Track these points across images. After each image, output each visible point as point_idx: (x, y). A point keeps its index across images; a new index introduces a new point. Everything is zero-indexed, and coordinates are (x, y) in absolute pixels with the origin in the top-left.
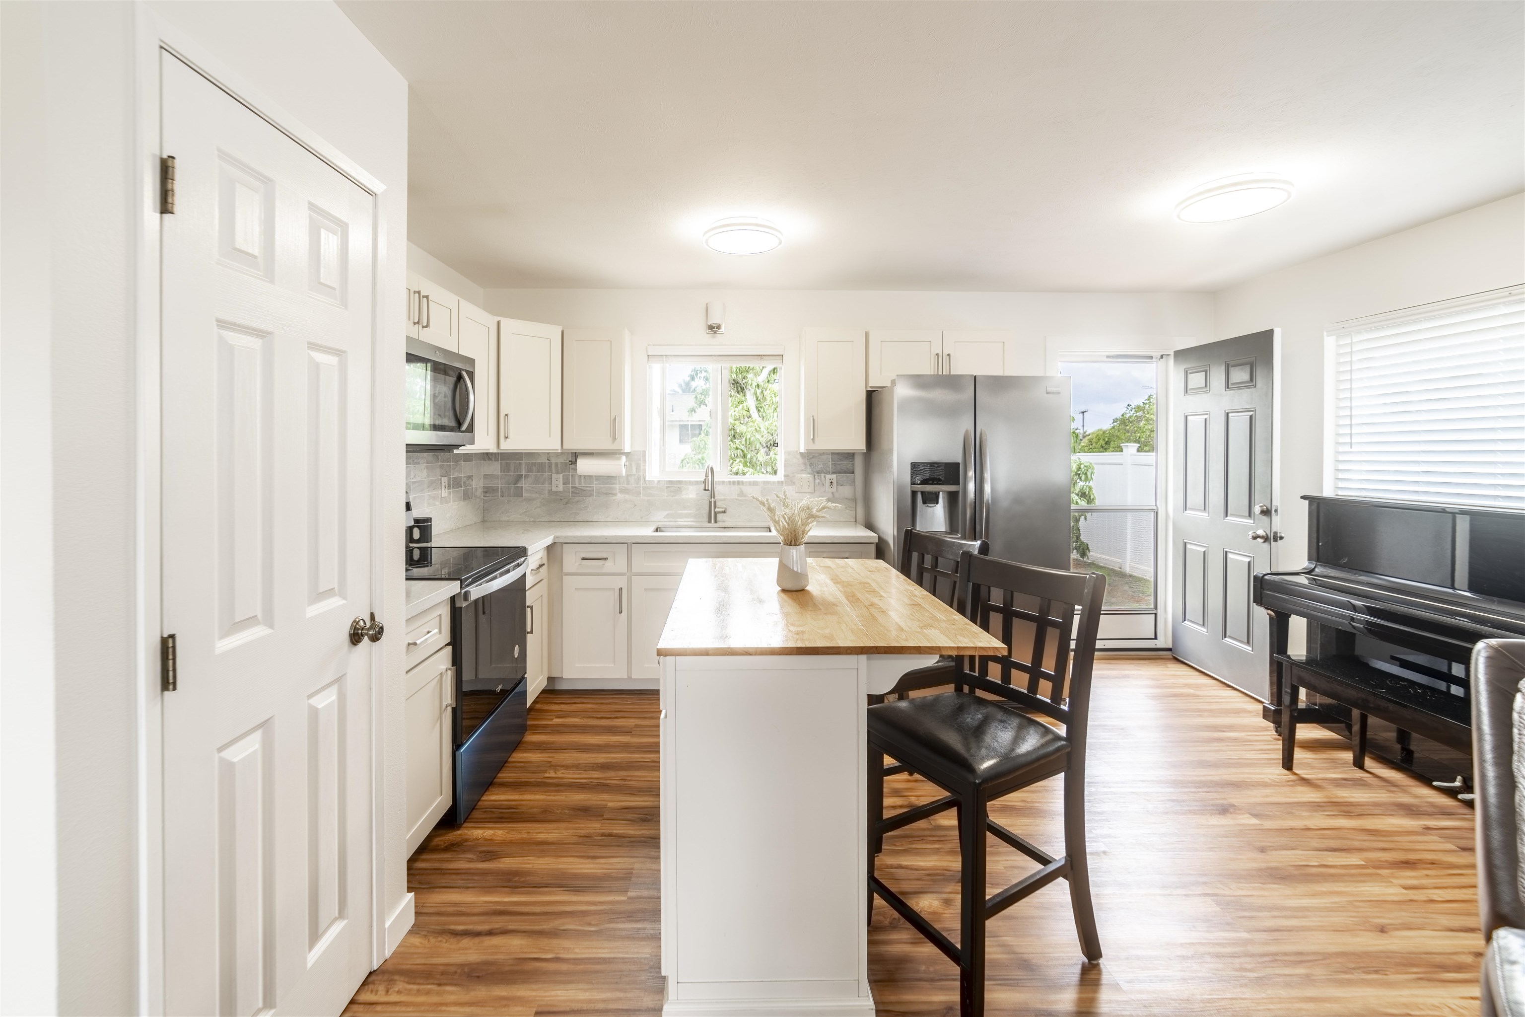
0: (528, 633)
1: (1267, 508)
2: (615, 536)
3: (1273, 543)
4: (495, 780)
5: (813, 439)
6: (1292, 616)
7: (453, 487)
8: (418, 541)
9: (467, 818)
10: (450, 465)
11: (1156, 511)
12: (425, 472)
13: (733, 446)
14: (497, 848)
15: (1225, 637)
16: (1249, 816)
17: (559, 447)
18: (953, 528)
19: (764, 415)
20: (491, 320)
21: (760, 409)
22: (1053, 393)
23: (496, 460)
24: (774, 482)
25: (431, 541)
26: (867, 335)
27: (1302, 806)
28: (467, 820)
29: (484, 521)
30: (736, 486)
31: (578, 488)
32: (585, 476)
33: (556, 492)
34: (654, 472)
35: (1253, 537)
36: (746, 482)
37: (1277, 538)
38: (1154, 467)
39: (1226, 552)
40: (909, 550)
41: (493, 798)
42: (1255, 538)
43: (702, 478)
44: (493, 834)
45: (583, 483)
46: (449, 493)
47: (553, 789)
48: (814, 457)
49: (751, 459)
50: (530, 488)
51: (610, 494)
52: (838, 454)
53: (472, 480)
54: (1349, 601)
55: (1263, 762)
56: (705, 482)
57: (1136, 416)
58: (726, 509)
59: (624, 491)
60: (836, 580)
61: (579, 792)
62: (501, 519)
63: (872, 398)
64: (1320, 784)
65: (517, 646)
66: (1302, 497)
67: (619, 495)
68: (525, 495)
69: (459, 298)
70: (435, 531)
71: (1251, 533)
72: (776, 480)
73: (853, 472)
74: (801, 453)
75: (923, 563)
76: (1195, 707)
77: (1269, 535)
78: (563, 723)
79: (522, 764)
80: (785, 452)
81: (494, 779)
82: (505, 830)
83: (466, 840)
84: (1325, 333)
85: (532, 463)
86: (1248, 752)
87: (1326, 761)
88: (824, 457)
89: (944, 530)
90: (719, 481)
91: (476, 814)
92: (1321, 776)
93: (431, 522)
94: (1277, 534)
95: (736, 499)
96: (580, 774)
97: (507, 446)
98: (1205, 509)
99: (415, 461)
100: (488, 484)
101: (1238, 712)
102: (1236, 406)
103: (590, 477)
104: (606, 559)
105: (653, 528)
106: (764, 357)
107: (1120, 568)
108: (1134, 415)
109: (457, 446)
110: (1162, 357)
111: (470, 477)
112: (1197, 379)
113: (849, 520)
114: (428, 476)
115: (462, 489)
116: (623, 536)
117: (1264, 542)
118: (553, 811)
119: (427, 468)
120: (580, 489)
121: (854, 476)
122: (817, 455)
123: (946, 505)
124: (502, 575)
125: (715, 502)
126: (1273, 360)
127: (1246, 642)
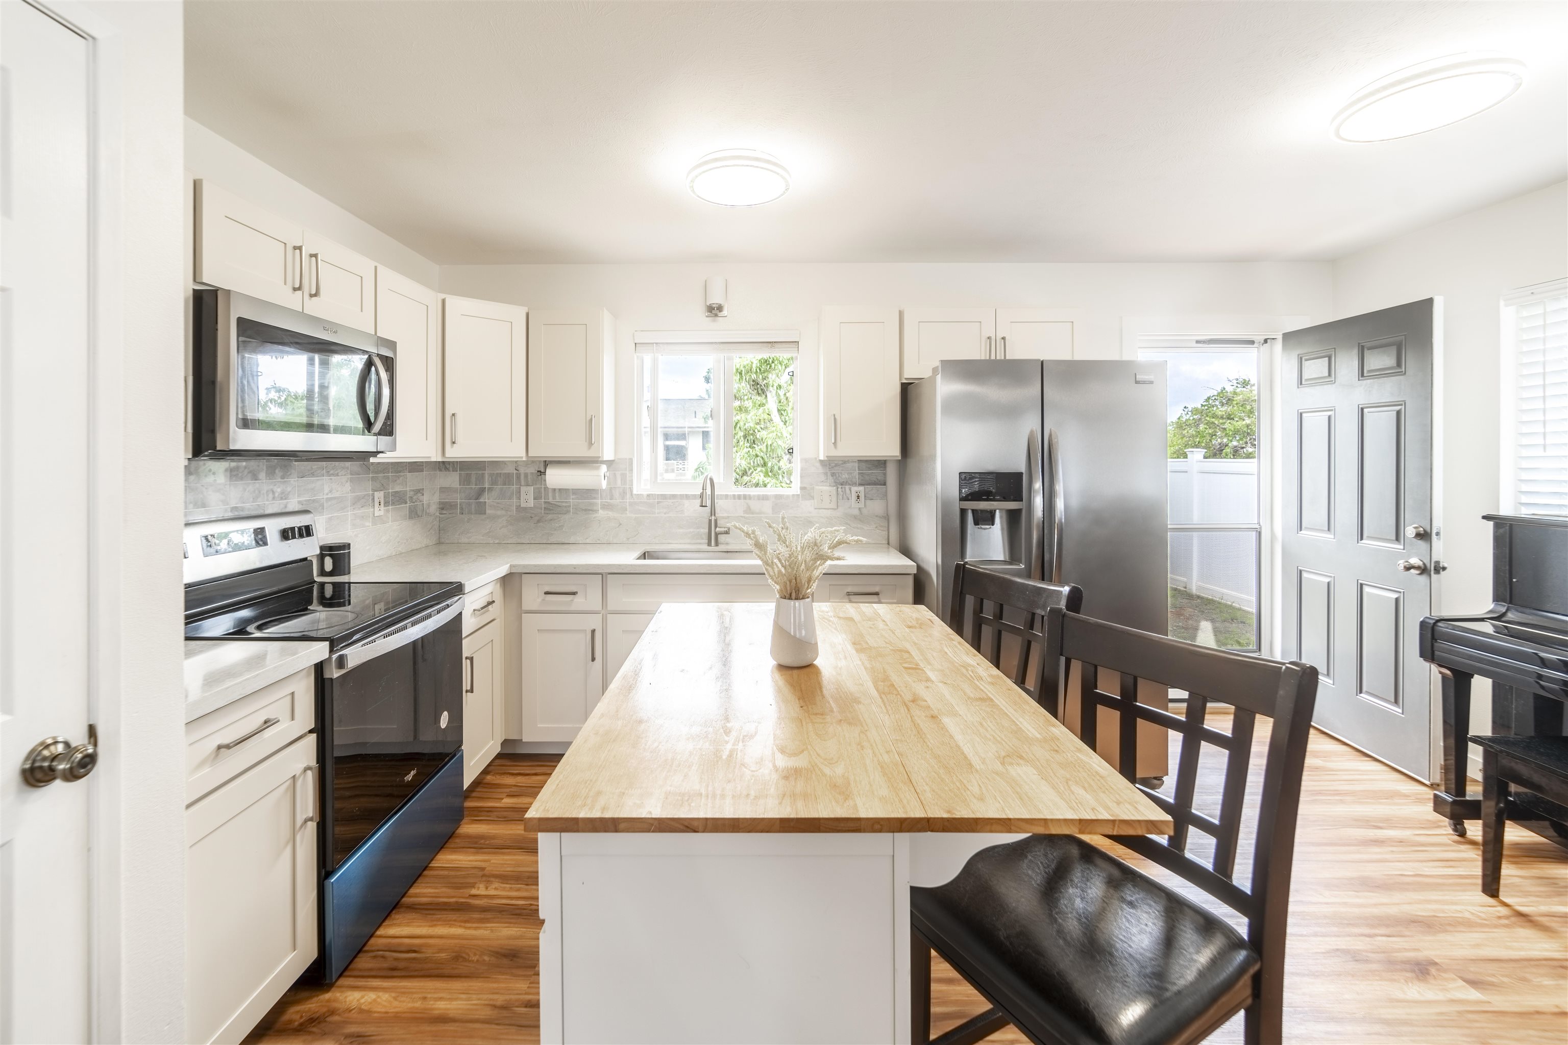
0: (467, 691)
1: (1424, 530)
2: (587, 565)
3: (1434, 576)
4: (404, 899)
5: (835, 443)
6: (1476, 676)
7: (393, 504)
8: (331, 574)
9: (346, 969)
10: (388, 477)
11: (1258, 530)
12: (348, 486)
13: (753, 453)
14: (372, 1029)
15: (1361, 692)
16: (1464, 983)
17: (523, 454)
18: (1014, 554)
19: (787, 418)
20: (432, 298)
21: (783, 412)
22: (1144, 382)
23: (455, 470)
24: (788, 496)
25: (349, 573)
26: (901, 314)
27: (1537, 965)
28: (346, 973)
29: (439, 543)
30: (742, 501)
31: (551, 504)
32: (560, 490)
33: (525, 509)
34: (642, 485)
35: (1405, 567)
36: (754, 496)
37: (1439, 569)
38: (1256, 477)
39: (1362, 585)
40: (961, 592)
41: (392, 931)
42: (1408, 568)
43: (699, 492)
44: (375, 1000)
45: (557, 498)
46: (388, 511)
47: (476, 916)
48: (836, 465)
49: (773, 467)
50: (495, 504)
51: (589, 510)
52: (866, 461)
53: (423, 495)
54: (1536, 654)
55: (1451, 881)
56: (701, 496)
57: (1193, 419)
58: (729, 529)
59: (606, 507)
60: (860, 645)
61: (511, 923)
62: (460, 541)
63: (907, 391)
64: (1548, 924)
65: (446, 713)
66: (1484, 517)
67: (601, 511)
68: (488, 512)
69: (377, 264)
70: (356, 559)
71: (1401, 564)
72: (791, 494)
73: (885, 484)
74: (821, 461)
75: (981, 611)
76: (1332, 788)
77: (1428, 565)
78: (514, 806)
79: (446, 873)
80: (801, 460)
81: (403, 897)
82: (392, 992)
83: (332, 1012)
84: (1502, 303)
85: (497, 473)
86: (1424, 864)
87: (1539, 881)
88: (849, 465)
89: (1002, 558)
90: (721, 495)
91: (363, 962)
92: (1544, 909)
93: (349, 549)
94: (1439, 564)
95: (741, 516)
96: (518, 890)
97: (454, 453)
98: (1329, 529)
99: (332, 472)
100: (444, 499)
101: (1391, 796)
102: (1374, 399)
103: (567, 490)
104: (574, 593)
105: (638, 553)
106: (776, 345)
107: (1185, 588)
108: (1191, 418)
109: (375, 454)
110: (1266, 341)
111: (419, 491)
112: (1316, 368)
113: (879, 542)
114: (353, 491)
115: (408, 505)
116: (596, 565)
117: (1419, 574)
118: (467, 957)
119: (351, 480)
120: (554, 504)
121: (886, 488)
122: (841, 462)
123: (1005, 526)
124: (414, 624)
125: (716, 521)
126: (1432, 337)
127: (1393, 701)
